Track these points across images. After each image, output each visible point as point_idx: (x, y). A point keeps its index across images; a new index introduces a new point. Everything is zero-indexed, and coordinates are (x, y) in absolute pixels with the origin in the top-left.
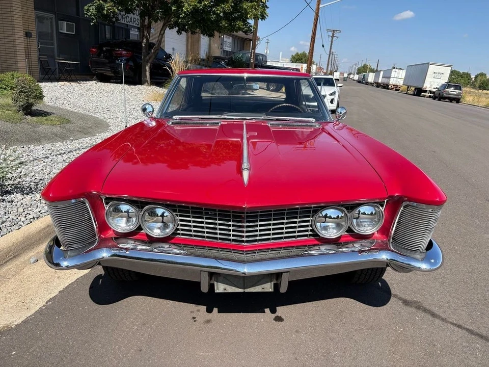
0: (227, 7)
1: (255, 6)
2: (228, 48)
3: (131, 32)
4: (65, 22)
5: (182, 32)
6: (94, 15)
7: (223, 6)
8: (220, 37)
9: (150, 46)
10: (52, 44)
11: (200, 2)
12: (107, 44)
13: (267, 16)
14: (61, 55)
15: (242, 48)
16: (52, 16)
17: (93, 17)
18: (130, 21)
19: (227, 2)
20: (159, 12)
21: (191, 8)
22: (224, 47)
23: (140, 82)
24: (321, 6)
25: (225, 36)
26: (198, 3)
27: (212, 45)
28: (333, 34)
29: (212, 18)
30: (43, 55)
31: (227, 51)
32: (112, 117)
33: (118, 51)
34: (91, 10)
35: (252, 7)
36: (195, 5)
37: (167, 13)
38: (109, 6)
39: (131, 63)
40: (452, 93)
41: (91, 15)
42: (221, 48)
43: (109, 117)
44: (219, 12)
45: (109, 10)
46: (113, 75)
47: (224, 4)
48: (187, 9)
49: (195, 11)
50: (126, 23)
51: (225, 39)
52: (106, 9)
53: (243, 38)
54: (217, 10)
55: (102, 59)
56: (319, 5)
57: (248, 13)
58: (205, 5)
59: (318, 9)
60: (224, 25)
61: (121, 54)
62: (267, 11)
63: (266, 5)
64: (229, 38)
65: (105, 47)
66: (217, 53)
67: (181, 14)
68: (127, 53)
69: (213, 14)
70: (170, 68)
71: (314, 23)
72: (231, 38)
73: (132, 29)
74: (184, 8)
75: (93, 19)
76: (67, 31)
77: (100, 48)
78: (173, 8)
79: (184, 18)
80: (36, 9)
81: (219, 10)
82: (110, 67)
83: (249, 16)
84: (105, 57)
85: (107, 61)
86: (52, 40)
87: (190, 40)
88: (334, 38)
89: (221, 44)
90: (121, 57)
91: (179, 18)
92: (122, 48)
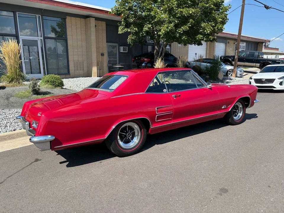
4: (122, 47)
8: (234, 43)
10: (116, 58)
14: (120, 63)
16: (117, 45)
17: (131, 43)
27: (228, 49)
30: (111, 64)
33: (142, 59)
41: (130, 42)
51: (240, 44)
53: (257, 42)
55: (135, 64)
61: (144, 60)
65: (137, 57)
68: (148, 60)
72: (245, 43)
76: (123, 51)
77: (135, 58)
80: (107, 42)
84: (137, 63)
86: (116, 56)
89: (236, 48)
90: (144, 62)
92: (144, 57)
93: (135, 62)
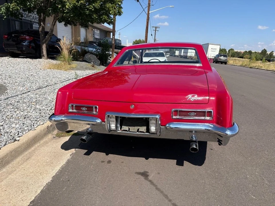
0: (97, 5)
1: (114, 6)
2: (97, 37)
3: (34, 26)
5: (68, 25)
6: (4, 13)
7: (93, 4)
8: (92, 30)
9: (46, 33)
11: (78, 2)
12: (16, 32)
13: (122, 13)
15: (106, 36)
18: (33, 19)
19: (97, 2)
20: (50, 9)
21: (72, 6)
22: (95, 36)
23: (40, 57)
24: (150, 12)
25: (95, 29)
26: (76, 2)
27: (88, 34)
28: (156, 29)
29: (87, 13)
31: (97, 38)
32: (11, 82)
33: (22, 36)
34: (3, 10)
35: (113, 7)
36: (75, 4)
37: (55, 10)
38: (13, 5)
39: (33, 45)
40: (223, 59)
41: (2, 13)
42: (93, 37)
43: (9, 82)
44: (91, 8)
45: (14, 8)
46: (20, 52)
47: (94, 4)
48: (69, 6)
49: (75, 8)
50: (30, 20)
51: (95, 31)
52: (11, 7)
53: (106, 31)
54: (90, 8)
55: (11, 42)
56: (149, 12)
57: (111, 11)
58: (81, 3)
59: (149, 13)
60: (95, 17)
61: (25, 38)
62: (122, 10)
63: (121, 7)
64: (98, 31)
65: (13, 34)
66: (91, 39)
67: (65, 10)
68: (30, 38)
69: (87, 10)
70: (60, 47)
71: (147, 21)
72: (99, 31)
73: (35, 24)
74: (67, 6)
75: (4, 16)
77: (10, 34)
78: (59, 6)
79: (67, 13)
81: (91, 7)
82: (17, 47)
83: (111, 12)
84: (13, 41)
85: (14, 43)
87: (74, 32)
88: (157, 31)
89: (93, 34)
90: (26, 40)
91: (64, 13)
92: (25, 35)
93: (11, 40)
